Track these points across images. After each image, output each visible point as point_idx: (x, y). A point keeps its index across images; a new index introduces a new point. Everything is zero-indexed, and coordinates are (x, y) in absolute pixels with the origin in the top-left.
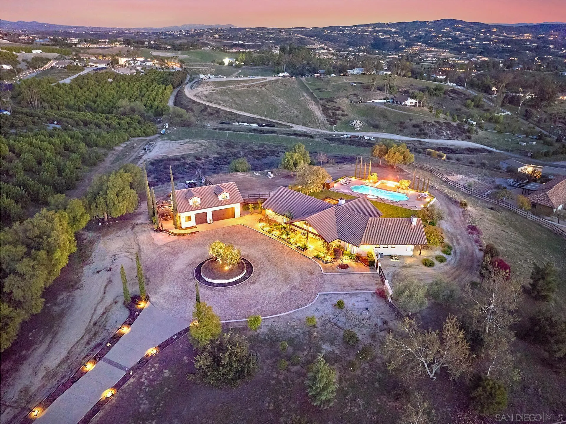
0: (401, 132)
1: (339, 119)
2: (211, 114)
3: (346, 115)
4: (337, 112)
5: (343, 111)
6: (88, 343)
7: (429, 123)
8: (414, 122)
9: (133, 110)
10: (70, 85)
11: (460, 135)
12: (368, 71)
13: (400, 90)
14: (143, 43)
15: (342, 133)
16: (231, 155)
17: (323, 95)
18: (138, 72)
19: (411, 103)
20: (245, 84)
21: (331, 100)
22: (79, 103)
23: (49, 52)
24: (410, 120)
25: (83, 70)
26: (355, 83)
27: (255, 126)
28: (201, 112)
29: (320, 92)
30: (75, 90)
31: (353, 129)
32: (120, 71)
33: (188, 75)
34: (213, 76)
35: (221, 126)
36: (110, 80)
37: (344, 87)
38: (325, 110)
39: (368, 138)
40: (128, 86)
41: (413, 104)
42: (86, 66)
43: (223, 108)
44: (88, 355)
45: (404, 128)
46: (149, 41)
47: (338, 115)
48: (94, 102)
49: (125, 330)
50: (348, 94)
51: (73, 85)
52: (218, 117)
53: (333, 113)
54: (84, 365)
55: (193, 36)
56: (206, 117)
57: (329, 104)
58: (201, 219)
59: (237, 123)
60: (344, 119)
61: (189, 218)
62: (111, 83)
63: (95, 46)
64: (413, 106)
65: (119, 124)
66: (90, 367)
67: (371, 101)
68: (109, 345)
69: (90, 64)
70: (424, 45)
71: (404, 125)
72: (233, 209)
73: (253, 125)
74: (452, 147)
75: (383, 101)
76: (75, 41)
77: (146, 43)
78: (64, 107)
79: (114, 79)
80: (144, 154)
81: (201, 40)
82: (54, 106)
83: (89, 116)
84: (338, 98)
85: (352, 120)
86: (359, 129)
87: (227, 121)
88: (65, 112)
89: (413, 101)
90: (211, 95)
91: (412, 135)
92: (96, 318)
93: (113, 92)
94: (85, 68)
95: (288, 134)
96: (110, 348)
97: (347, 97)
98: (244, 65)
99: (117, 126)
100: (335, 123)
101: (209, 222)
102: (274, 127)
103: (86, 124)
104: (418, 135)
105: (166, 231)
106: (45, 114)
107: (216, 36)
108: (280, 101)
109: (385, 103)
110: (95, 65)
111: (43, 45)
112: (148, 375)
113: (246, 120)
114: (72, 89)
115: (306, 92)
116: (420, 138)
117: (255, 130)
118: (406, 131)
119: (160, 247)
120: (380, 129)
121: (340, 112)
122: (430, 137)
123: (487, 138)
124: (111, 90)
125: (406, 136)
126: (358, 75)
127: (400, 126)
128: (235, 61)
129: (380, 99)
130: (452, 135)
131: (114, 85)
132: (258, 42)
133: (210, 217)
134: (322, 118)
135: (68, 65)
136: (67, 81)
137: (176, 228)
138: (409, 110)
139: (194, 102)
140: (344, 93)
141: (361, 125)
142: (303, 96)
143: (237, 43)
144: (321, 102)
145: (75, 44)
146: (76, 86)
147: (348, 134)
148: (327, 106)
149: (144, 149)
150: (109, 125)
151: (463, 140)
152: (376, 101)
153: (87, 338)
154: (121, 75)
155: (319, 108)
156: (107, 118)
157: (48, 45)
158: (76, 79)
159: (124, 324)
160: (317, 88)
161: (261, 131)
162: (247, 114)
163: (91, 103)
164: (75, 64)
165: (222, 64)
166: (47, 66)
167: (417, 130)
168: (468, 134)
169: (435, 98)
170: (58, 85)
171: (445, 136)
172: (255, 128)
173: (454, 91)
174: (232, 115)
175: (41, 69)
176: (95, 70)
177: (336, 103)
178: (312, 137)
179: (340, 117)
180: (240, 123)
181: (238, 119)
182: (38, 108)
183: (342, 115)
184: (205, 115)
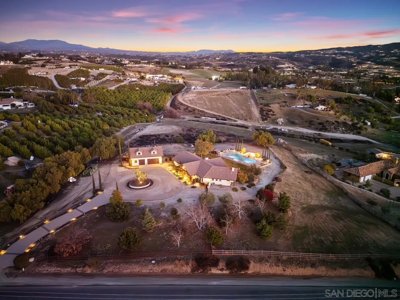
0: (309, 127)
1: (270, 117)
2: (190, 111)
3: (275, 115)
4: (269, 113)
5: (273, 112)
6: (73, 203)
7: (330, 122)
8: (319, 121)
9: (145, 107)
10: (114, 90)
11: (352, 130)
12: (299, 86)
13: (320, 99)
14: (168, 64)
15: (268, 126)
16: (187, 135)
17: (263, 102)
18: (155, 84)
19: (321, 108)
20: (215, 93)
21: (267, 105)
22: (117, 101)
23: (109, 70)
24: (318, 119)
25: (123, 82)
26: (287, 94)
27: (214, 120)
28: (184, 110)
29: (263, 99)
30: (116, 94)
31: (277, 123)
32: (145, 83)
33: (186, 86)
34: (200, 88)
35: (194, 119)
36: (137, 88)
37: (279, 97)
38: (261, 111)
39: (284, 130)
40: (146, 93)
41: (323, 109)
42: (125, 80)
43: (198, 108)
44: (71, 207)
45: (312, 125)
46: (172, 63)
47: (270, 115)
48: (125, 101)
49: (89, 200)
50: (280, 101)
51: (116, 91)
52: (194, 113)
53: (266, 113)
54: (69, 210)
55: (203, 58)
56: (187, 113)
57: (265, 107)
58: (142, 162)
59: (204, 118)
60: (273, 117)
61: (136, 162)
62: (137, 90)
63: (137, 65)
64: (323, 110)
65: (134, 115)
66: (70, 211)
67: (295, 106)
68: (80, 204)
69: (128, 78)
70: (373, 63)
71: (312, 123)
72: (158, 159)
73: (214, 119)
74: (342, 139)
75: (302, 106)
76: (127, 62)
77: (170, 64)
78: (108, 104)
79: (139, 88)
80: (139, 132)
81: (206, 61)
82: (103, 102)
83: (119, 109)
84: (272, 103)
85: (277, 119)
86: (281, 124)
87: (199, 116)
88: (108, 106)
89: (323, 107)
90: (193, 100)
91: (316, 129)
92: (79, 196)
93: (137, 96)
94: (125, 81)
95: (234, 126)
96: (81, 205)
97: (278, 103)
98: (225, 80)
99: (133, 116)
100: (266, 119)
101: (145, 164)
102: (226, 120)
103: (117, 113)
104: (321, 130)
105: (124, 166)
106: (96, 107)
107: (217, 58)
108: (235, 105)
109: (304, 107)
110: (130, 79)
111: (107, 64)
112: (90, 215)
113: (210, 116)
114: (114, 93)
115: (253, 99)
116: (322, 131)
117: (213, 122)
118: (313, 126)
119: (119, 173)
120: (295, 124)
121: (271, 113)
122: (329, 131)
123: (374, 134)
124: (136, 94)
125: (312, 130)
126: (292, 89)
127: (309, 124)
128: (220, 78)
129: (302, 105)
130: (346, 131)
131: (138, 92)
132: (245, 63)
133: (146, 162)
134: (258, 116)
135: (115, 79)
136: (113, 88)
137: (129, 166)
138: (319, 113)
139: (182, 104)
140: (278, 101)
141: (283, 121)
142: (251, 102)
143: (230, 63)
144: (260, 106)
145: (126, 64)
146: (117, 91)
147: (272, 127)
148: (264, 109)
149: (139, 129)
150: (128, 115)
151: (354, 134)
152: (298, 106)
153: (74, 202)
154: (144, 85)
155: (258, 109)
156: (130, 111)
157: (110, 64)
158: (118, 88)
159: (89, 198)
160: (260, 96)
161: (217, 123)
162: (211, 112)
163: (123, 102)
164: (120, 78)
165: (211, 79)
166: (104, 79)
167: (321, 126)
168: (359, 131)
169: (346, 105)
170: (107, 91)
171: (340, 131)
172: (214, 121)
173: (363, 100)
174: (202, 112)
175: (101, 80)
176: (130, 82)
177: (270, 107)
178: (247, 128)
179: (270, 116)
180: (206, 118)
181: (206, 115)
182: (94, 103)
183: (272, 115)
184: (187, 112)
